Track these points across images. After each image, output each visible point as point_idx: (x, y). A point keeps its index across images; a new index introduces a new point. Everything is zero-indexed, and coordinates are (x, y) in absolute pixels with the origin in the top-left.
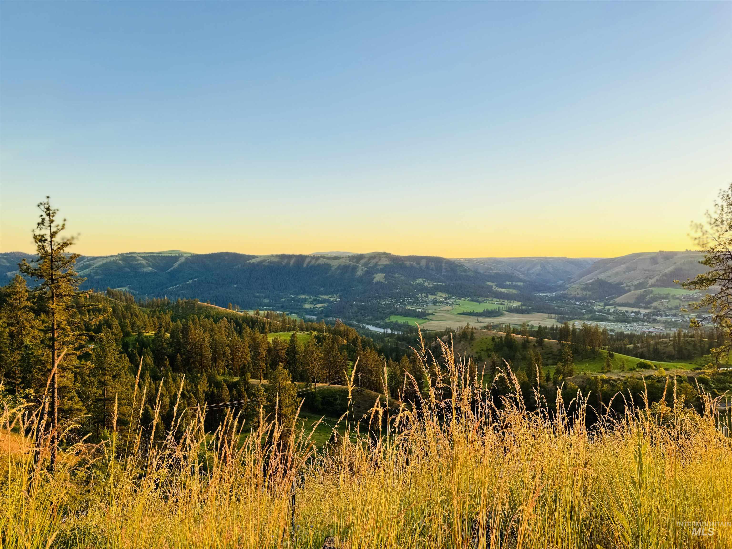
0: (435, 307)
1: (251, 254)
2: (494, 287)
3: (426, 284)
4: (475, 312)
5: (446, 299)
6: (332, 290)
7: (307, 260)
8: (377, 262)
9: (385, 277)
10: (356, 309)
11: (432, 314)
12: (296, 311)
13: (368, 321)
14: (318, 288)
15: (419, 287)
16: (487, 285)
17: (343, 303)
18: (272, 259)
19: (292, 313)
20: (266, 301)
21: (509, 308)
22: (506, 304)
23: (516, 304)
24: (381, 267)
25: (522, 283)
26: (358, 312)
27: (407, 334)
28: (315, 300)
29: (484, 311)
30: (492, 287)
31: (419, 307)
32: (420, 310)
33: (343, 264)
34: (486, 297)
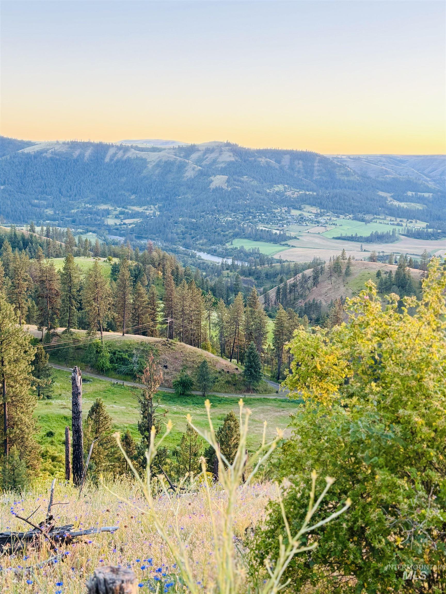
0: (301, 228)
1: (26, 139)
2: (389, 199)
3: (288, 193)
4: (359, 235)
5: (317, 215)
6: (148, 199)
7: (111, 151)
8: (217, 158)
9: (228, 181)
10: (183, 229)
11: (295, 238)
12: (94, 229)
13: (200, 247)
14: (127, 194)
15: (278, 197)
16: (378, 195)
17: (164, 218)
18: (57, 148)
19: (88, 231)
20: (50, 212)
21: (408, 231)
22: (404, 224)
23: (420, 225)
24: (223, 165)
25: (431, 194)
26: (186, 233)
27: (255, 266)
28: (122, 213)
29: (372, 234)
30: (386, 199)
31: (276, 227)
32: (278, 232)
33: (164, 159)
34: (376, 214)
